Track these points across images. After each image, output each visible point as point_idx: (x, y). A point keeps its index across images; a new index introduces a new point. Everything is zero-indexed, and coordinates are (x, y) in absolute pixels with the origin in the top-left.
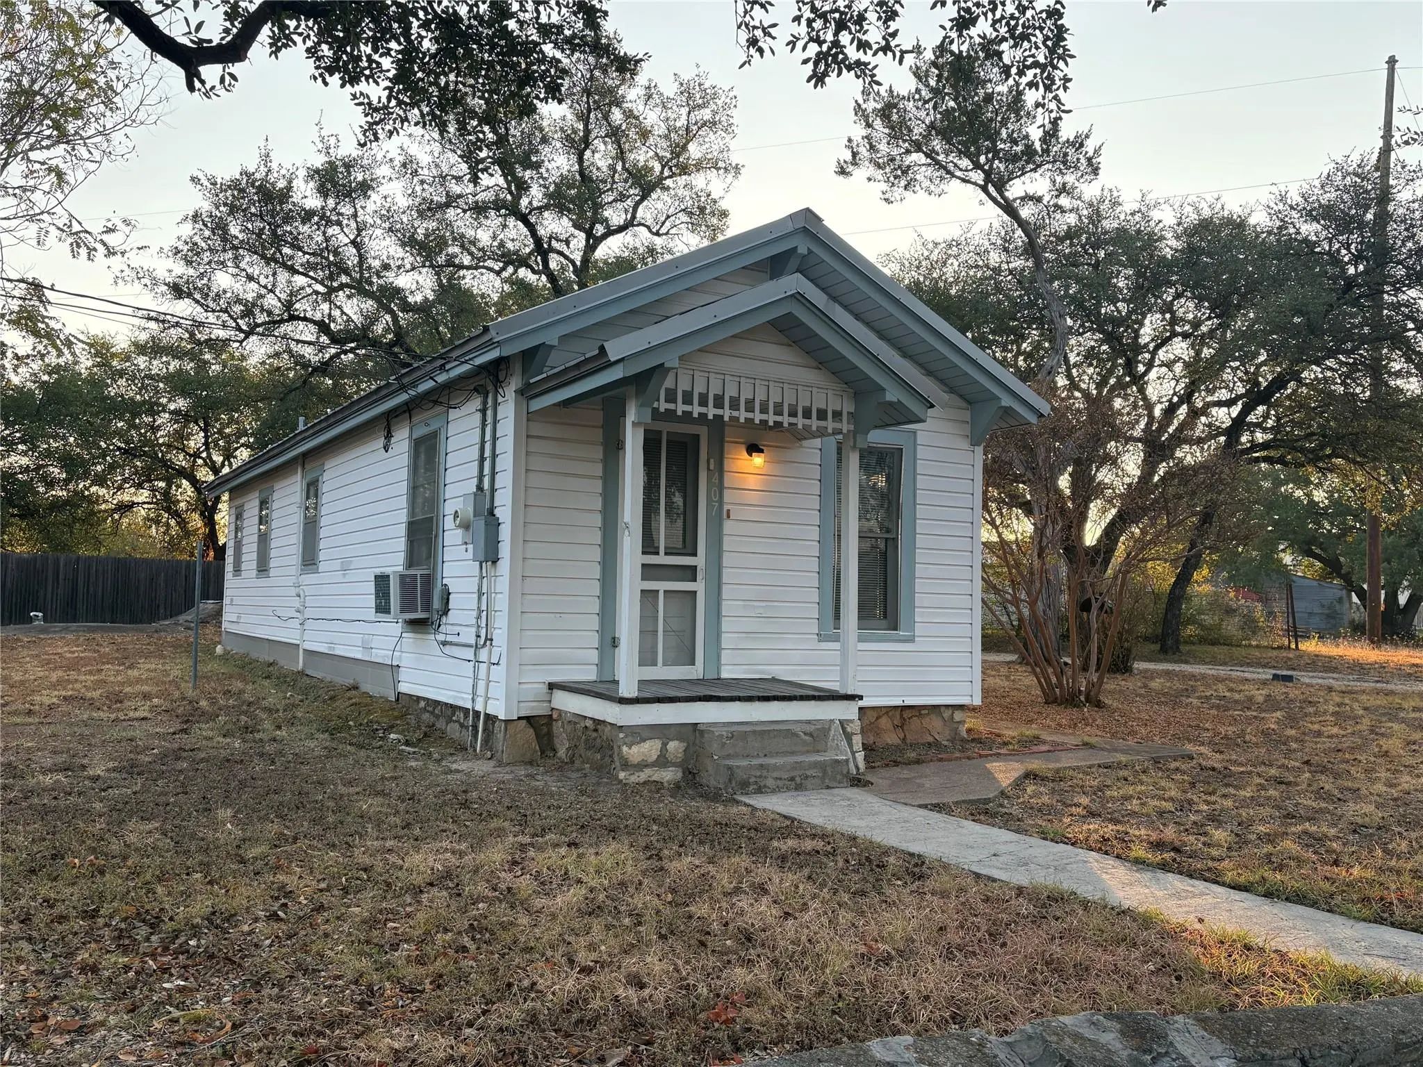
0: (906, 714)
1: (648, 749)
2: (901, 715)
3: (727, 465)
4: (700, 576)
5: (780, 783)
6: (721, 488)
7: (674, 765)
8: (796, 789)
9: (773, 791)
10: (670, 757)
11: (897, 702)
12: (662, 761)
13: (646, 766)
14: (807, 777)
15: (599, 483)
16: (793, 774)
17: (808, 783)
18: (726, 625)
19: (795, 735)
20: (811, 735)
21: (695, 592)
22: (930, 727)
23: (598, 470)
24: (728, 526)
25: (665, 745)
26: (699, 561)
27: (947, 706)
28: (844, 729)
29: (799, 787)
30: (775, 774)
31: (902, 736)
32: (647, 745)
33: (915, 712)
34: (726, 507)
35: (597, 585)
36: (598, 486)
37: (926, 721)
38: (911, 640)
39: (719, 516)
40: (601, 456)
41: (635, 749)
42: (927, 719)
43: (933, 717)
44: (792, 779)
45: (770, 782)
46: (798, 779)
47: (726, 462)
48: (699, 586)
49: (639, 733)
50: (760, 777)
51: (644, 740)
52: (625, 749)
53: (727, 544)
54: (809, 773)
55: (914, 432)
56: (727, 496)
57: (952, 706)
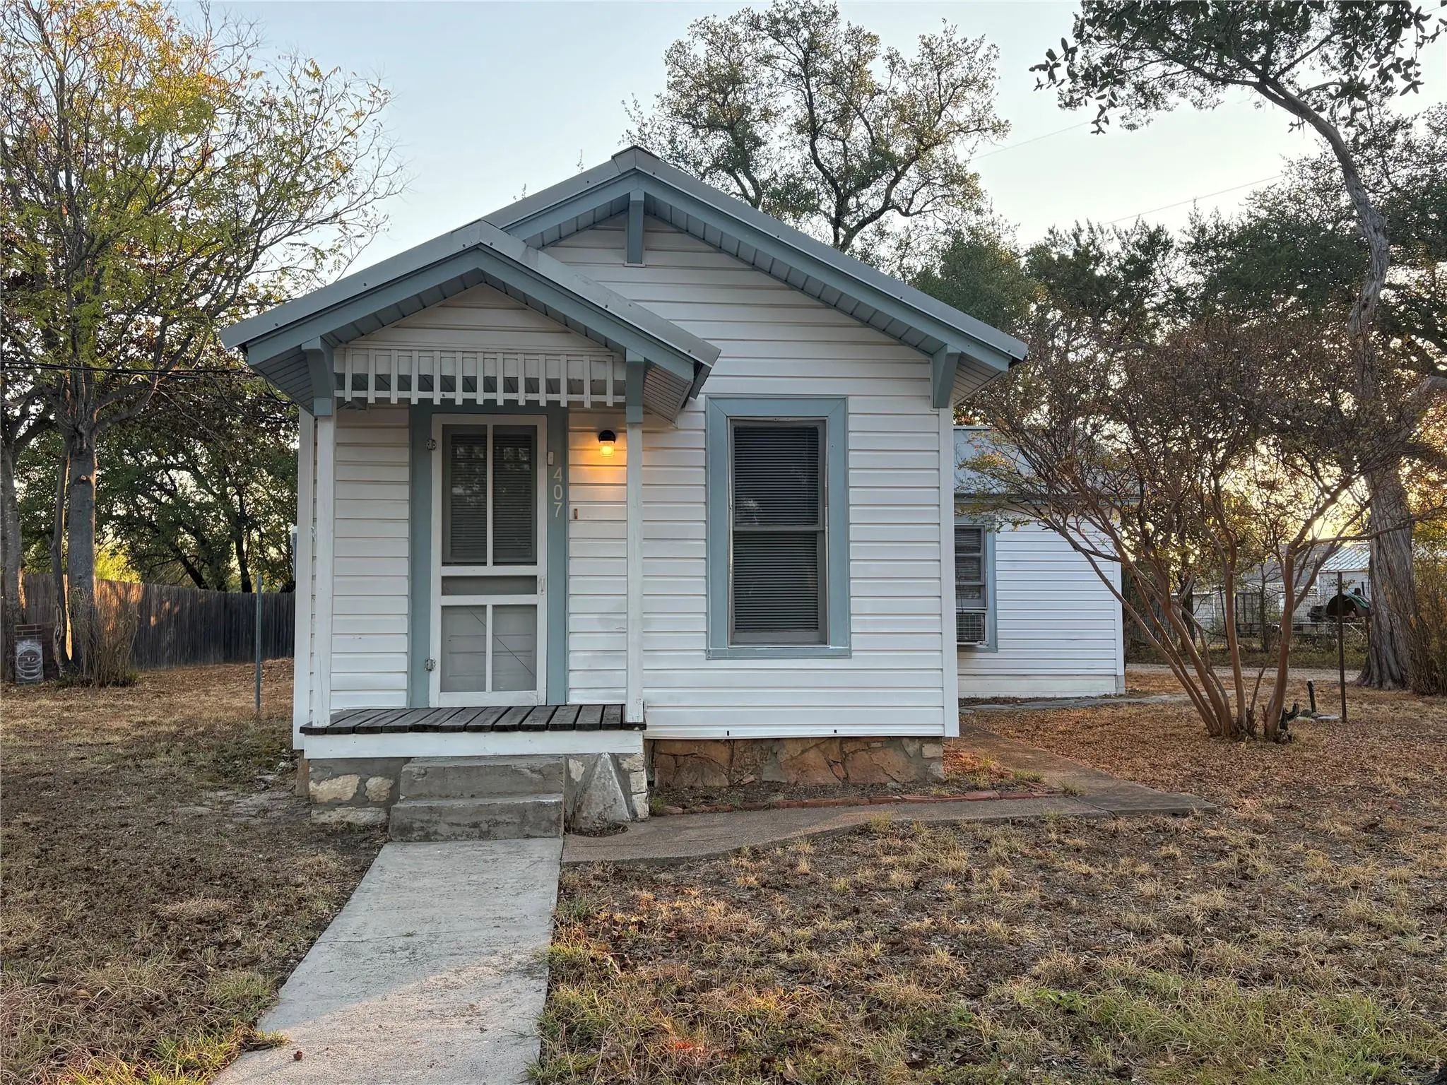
0: (848, 747)
1: (345, 786)
2: (841, 749)
3: (573, 457)
4: (542, 584)
5: (458, 830)
6: (565, 484)
7: (376, 804)
8: (481, 838)
9: (447, 839)
10: (371, 795)
11: (827, 732)
12: (361, 799)
13: (340, 805)
14: (497, 824)
15: (406, 489)
16: (474, 819)
17: (499, 831)
18: (574, 642)
19: (516, 772)
20: (540, 772)
21: (535, 606)
22: (885, 765)
23: (404, 474)
24: (575, 530)
25: (363, 782)
26: (539, 570)
27: (912, 738)
28: (618, 766)
29: (484, 836)
30: (454, 819)
31: (842, 774)
32: (341, 780)
33: (859, 745)
34: (572, 507)
35: (405, 601)
36: (405, 492)
37: (877, 758)
38: (846, 655)
39: (564, 517)
40: (406, 458)
41: (325, 786)
42: (881, 754)
43: (890, 752)
44: (476, 825)
45: (443, 829)
46: (484, 827)
47: (571, 454)
48: (540, 599)
49: (333, 768)
50: (428, 822)
51: (337, 776)
52: (312, 785)
53: (574, 549)
54: (499, 818)
55: (844, 399)
56: (573, 494)
57: (919, 738)
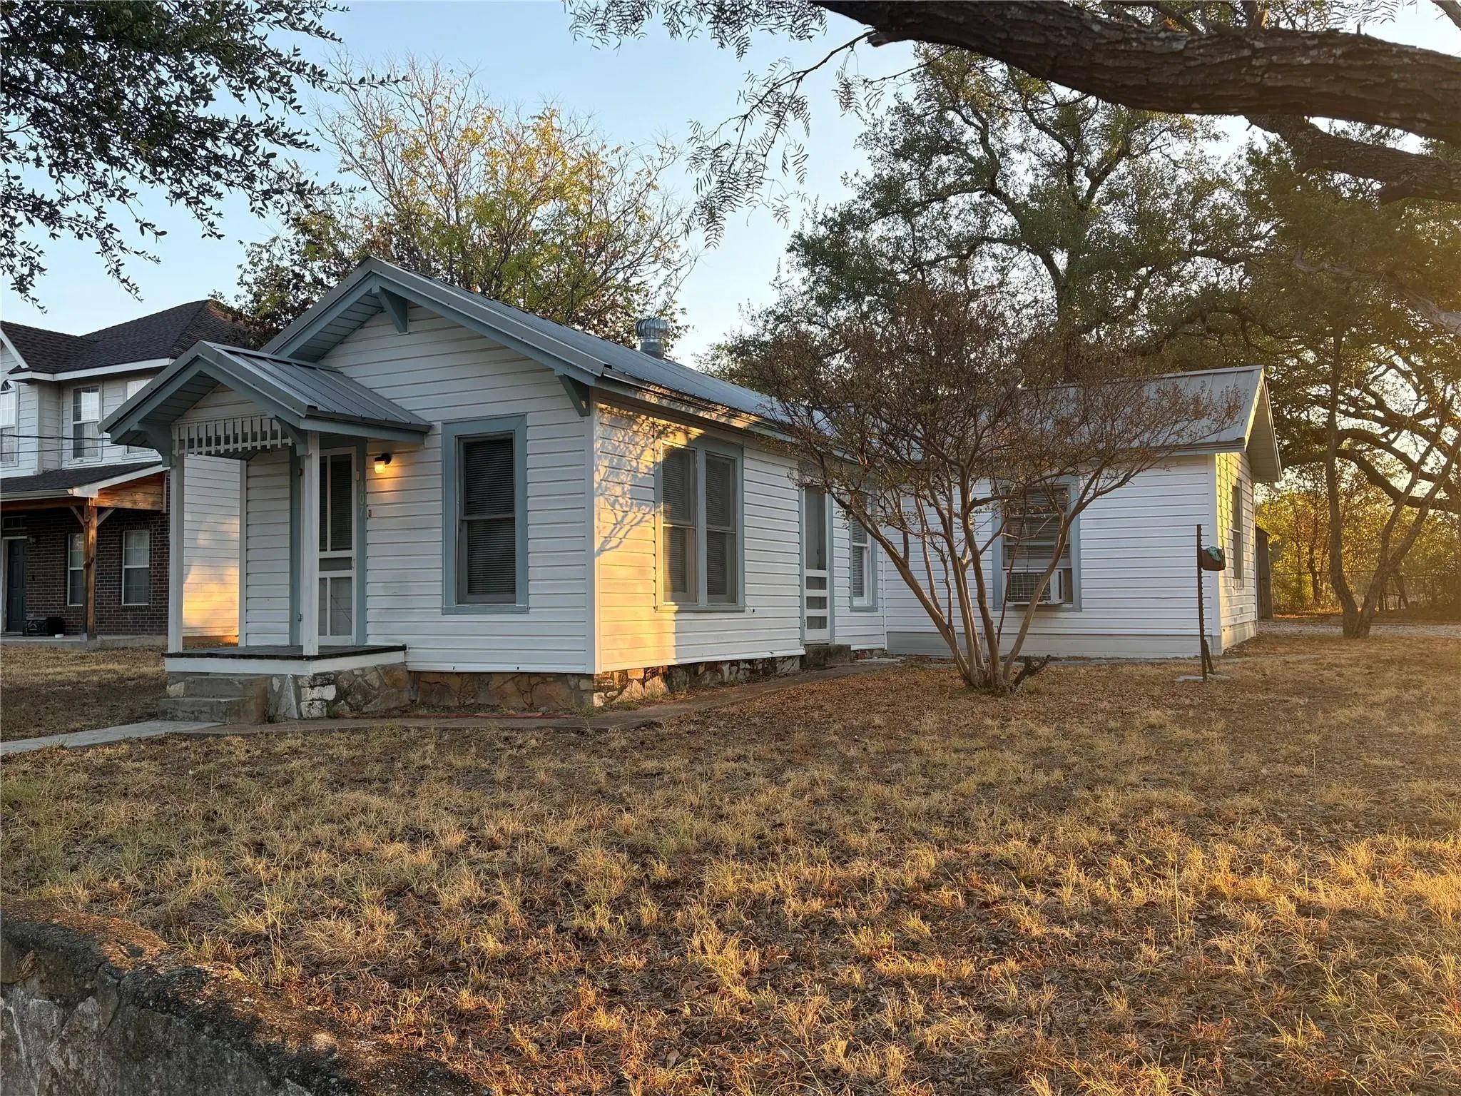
0: (534, 680)
2: (526, 681)
4: (354, 564)
5: (185, 715)
6: (367, 493)
11: (512, 668)
14: (201, 712)
15: (288, 502)
16: (193, 709)
21: (351, 579)
22: (555, 694)
23: (287, 492)
24: (370, 524)
26: (353, 553)
27: (573, 674)
28: (296, 683)
29: (196, 719)
30: (183, 708)
31: (529, 701)
33: (538, 679)
34: (368, 509)
35: (288, 576)
37: (550, 688)
38: (525, 611)
39: (365, 516)
40: (287, 483)
42: (552, 686)
43: (559, 685)
44: (193, 712)
46: (196, 713)
47: (368, 472)
48: (352, 573)
50: (174, 709)
53: (371, 537)
54: (203, 710)
55: (524, 415)
56: (370, 499)
57: (578, 674)
